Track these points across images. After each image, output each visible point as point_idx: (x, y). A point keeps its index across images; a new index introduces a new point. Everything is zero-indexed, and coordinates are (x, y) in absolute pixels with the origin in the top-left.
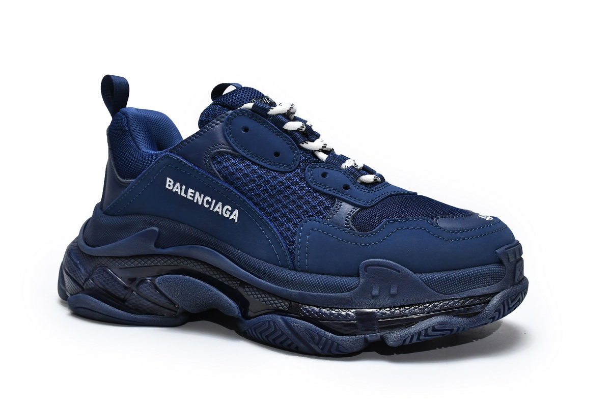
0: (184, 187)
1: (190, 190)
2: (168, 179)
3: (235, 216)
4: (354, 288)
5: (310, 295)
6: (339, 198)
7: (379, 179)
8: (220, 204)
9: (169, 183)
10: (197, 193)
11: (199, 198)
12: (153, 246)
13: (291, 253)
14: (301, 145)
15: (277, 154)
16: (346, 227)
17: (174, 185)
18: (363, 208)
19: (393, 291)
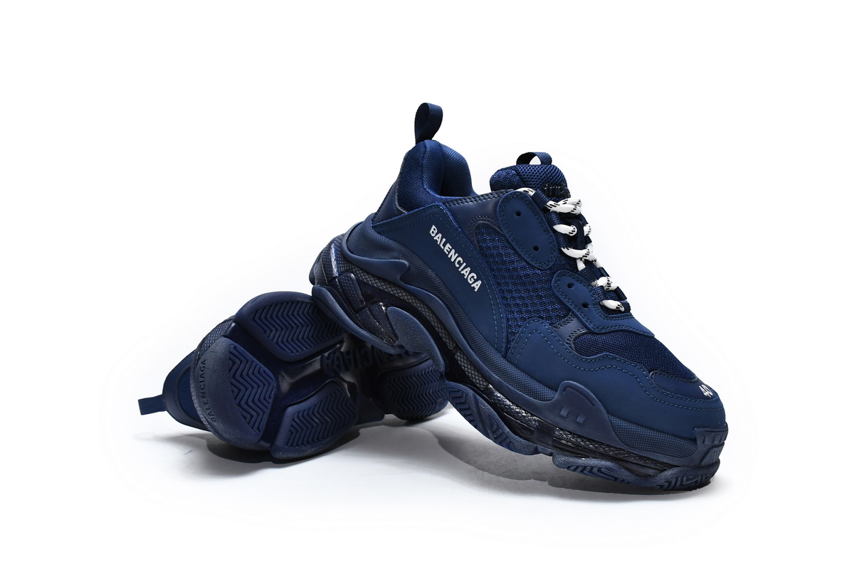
0: (444, 240)
1: (448, 245)
2: (434, 227)
3: (477, 285)
4: (547, 400)
5: (507, 387)
6: (573, 313)
7: (623, 309)
8: (468, 269)
9: (433, 229)
10: (453, 251)
11: (453, 256)
12: (399, 277)
13: (508, 342)
14: (562, 249)
15: (536, 248)
16: (567, 343)
17: (437, 234)
18: (590, 332)
19: (580, 420)
